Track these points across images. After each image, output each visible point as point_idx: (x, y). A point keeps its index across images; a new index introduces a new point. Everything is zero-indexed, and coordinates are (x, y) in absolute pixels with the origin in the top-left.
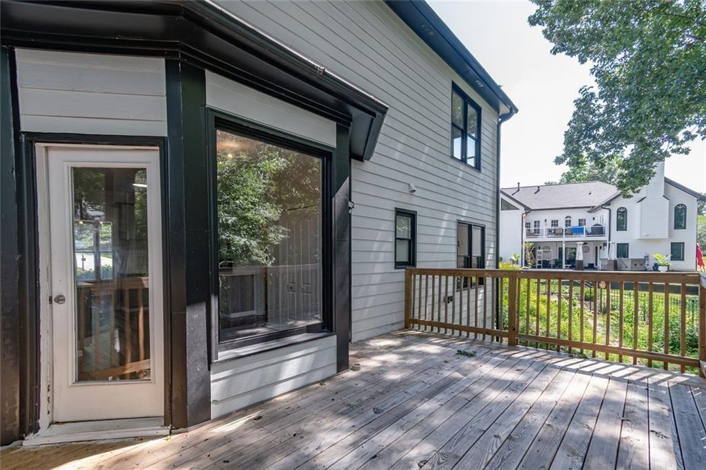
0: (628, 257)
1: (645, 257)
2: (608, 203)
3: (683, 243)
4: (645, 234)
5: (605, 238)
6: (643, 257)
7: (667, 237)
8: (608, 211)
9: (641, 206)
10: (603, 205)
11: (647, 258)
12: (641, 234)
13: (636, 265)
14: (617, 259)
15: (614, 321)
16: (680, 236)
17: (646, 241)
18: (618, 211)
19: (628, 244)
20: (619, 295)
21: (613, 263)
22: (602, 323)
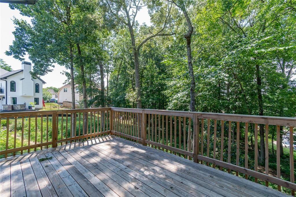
0: (16, 104)
1: (24, 103)
2: (6, 78)
3: (38, 98)
4: (24, 94)
5: (4, 95)
6: (23, 104)
7: (33, 96)
8: (5, 82)
9: (23, 82)
10: (2, 78)
11: (25, 104)
12: (23, 94)
13: (22, 107)
14: (13, 105)
15: (25, 132)
16: (38, 95)
17: (24, 97)
18: (11, 83)
19: (16, 98)
20: (22, 121)
21: (11, 107)
22: (19, 135)
